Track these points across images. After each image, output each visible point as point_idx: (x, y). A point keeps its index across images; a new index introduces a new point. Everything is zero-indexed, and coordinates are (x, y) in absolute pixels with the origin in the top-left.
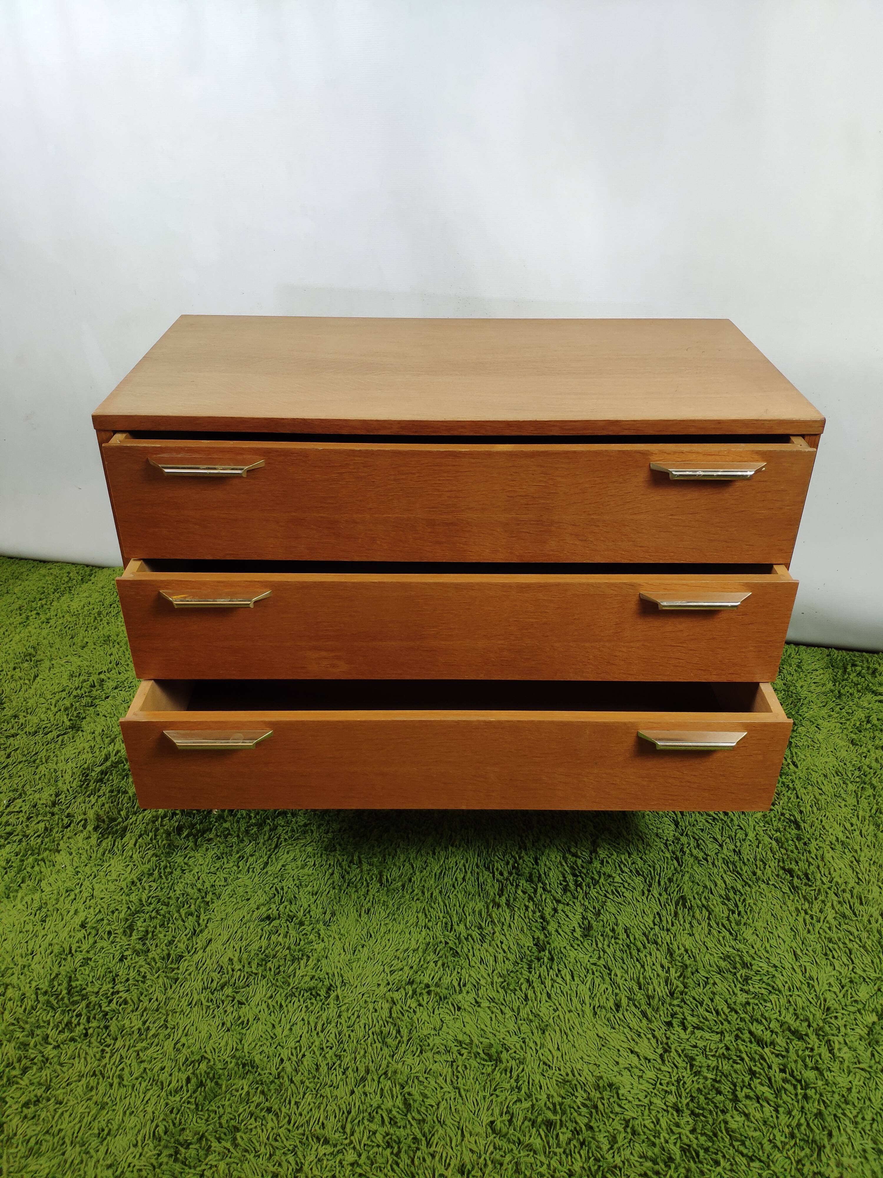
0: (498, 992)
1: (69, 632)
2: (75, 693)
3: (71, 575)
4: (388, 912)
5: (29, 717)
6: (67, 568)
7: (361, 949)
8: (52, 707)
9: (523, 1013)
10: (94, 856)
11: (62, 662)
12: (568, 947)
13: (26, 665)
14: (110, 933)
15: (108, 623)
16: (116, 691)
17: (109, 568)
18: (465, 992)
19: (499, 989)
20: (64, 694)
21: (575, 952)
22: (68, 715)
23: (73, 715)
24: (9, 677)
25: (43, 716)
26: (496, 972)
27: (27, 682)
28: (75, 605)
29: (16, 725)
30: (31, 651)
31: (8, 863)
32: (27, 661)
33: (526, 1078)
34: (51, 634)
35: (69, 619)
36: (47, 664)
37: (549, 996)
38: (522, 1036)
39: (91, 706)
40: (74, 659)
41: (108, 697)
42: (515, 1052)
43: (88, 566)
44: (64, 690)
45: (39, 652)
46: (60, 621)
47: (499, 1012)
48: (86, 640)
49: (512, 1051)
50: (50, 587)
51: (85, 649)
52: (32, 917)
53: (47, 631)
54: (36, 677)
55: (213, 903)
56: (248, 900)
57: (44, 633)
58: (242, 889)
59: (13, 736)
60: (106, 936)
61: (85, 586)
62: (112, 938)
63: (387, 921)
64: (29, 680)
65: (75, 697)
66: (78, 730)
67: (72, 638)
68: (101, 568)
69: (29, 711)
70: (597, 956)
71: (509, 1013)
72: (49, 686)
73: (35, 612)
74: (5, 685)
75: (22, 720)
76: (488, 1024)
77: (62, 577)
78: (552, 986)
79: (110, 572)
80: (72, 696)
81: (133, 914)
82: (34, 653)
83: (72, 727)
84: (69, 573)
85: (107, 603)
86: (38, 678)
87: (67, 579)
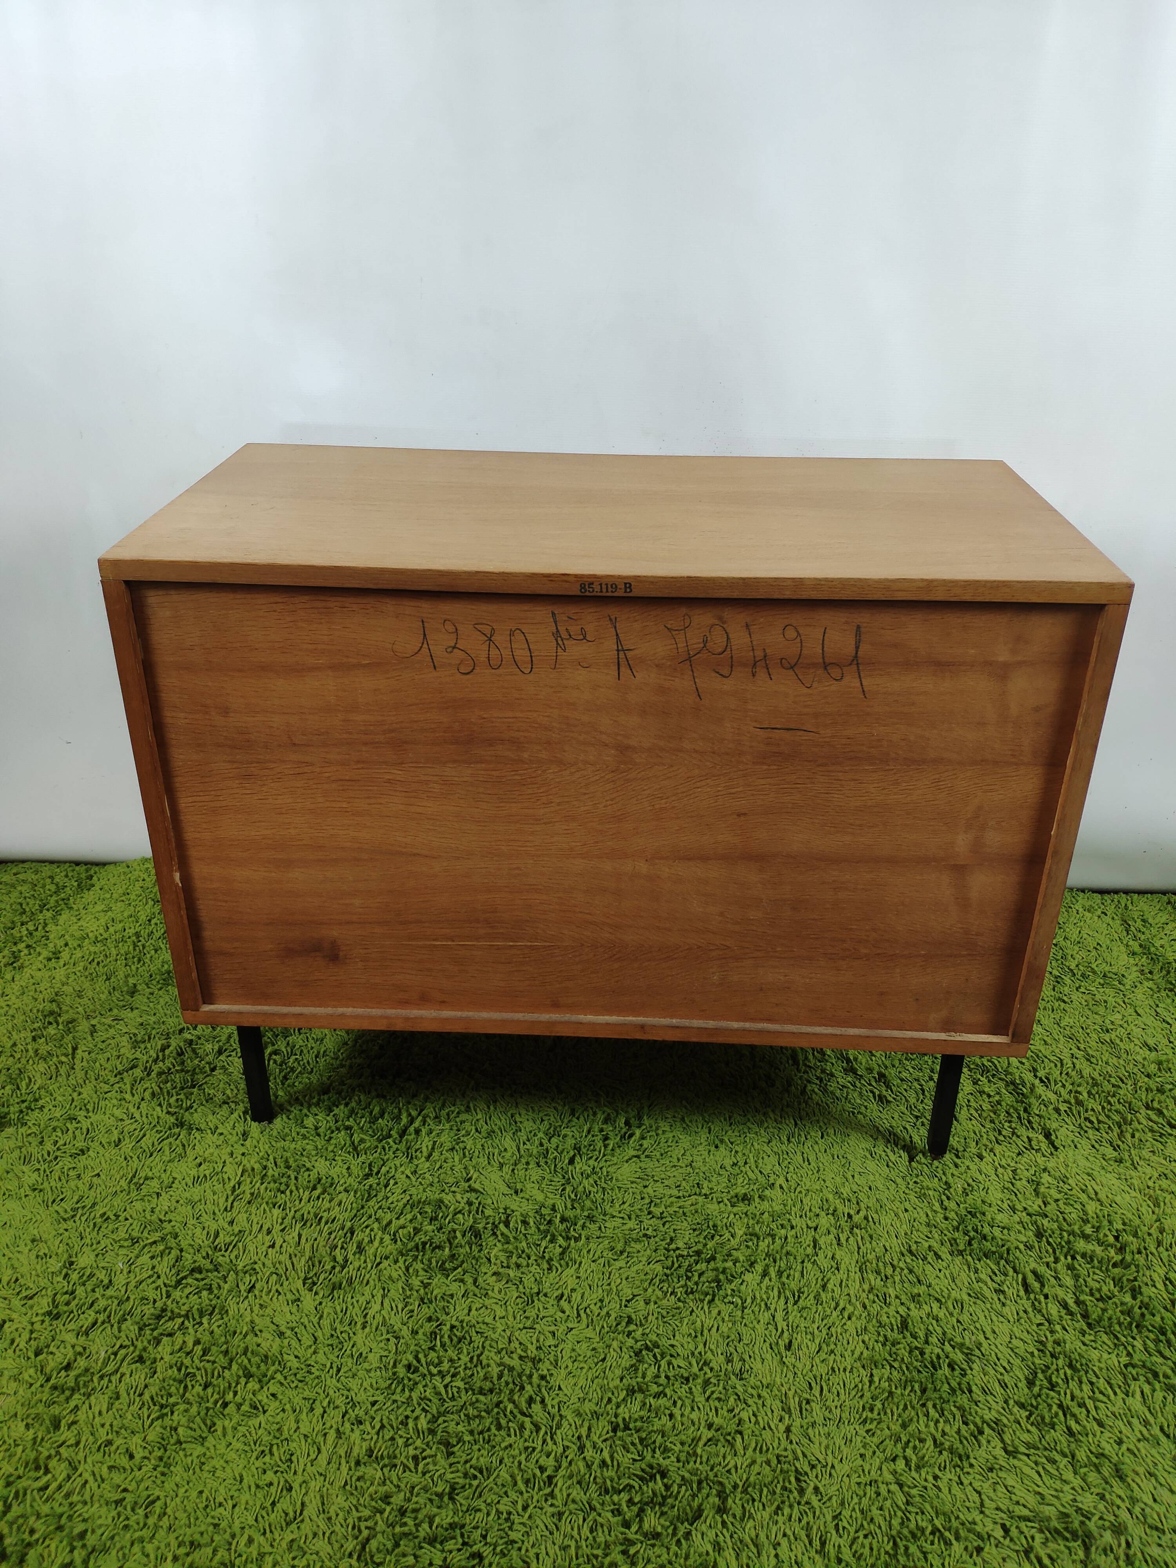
0: (1028, 1431)
1: (101, 970)
2: (156, 1069)
3: (57, 879)
4: (817, 1341)
5: (94, 1118)
6: (47, 870)
7: (808, 1407)
8: (128, 1097)
9: (1081, 1455)
10: (319, 1334)
11: (108, 1021)
12: (1084, 1348)
13: (51, 1030)
14: (415, 1458)
15: (156, 951)
16: (222, 1057)
17: (115, 863)
18: (984, 1442)
19: (1029, 1427)
20: (138, 1072)
21: (1096, 1352)
22: (160, 1105)
23: (170, 1105)
24: (31, 1053)
25: (118, 1113)
26: (1011, 1402)
27: (63, 1059)
28: (92, 925)
29: (78, 1133)
30: (48, 1006)
31: (179, 1370)
32: (50, 1023)
33: (1139, 1555)
34: (73, 977)
35: (92, 949)
36: (84, 1026)
37: (1101, 1424)
38: (1096, 1491)
39: (193, 1086)
40: (127, 1014)
41: (213, 1070)
42: (1101, 1518)
43: (77, 863)
44: (134, 1067)
45: (64, 1008)
46: (78, 954)
47: (1044, 1460)
48: (131, 981)
49: (1096, 1518)
50: (32, 902)
51: (137, 996)
52: (267, 1459)
53: (63, 971)
54: (75, 1049)
55: (551, 1375)
56: (603, 1360)
57: (60, 974)
58: (584, 1345)
59: (83, 1152)
60: (412, 1465)
61: (89, 896)
62: (421, 1467)
63: (823, 1355)
64: (66, 1055)
65: (160, 1074)
66: (190, 1129)
67: (108, 979)
68: (103, 864)
69: (90, 1108)
70: (1125, 1352)
71: (1063, 1462)
72: (103, 1062)
73: (23, 945)
74: (29, 1067)
75: (85, 1124)
76: (1040, 1483)
77: (44, 886)
78: (1096, 1408)
79: (121, 869)
80: (153, 1075)
81: (434, 1419)
82: (57, 1010)
83: (181, 1124)
84: (51, 877)
85: (143, 918)
86: (79, 1051)
87: (53, 888)
